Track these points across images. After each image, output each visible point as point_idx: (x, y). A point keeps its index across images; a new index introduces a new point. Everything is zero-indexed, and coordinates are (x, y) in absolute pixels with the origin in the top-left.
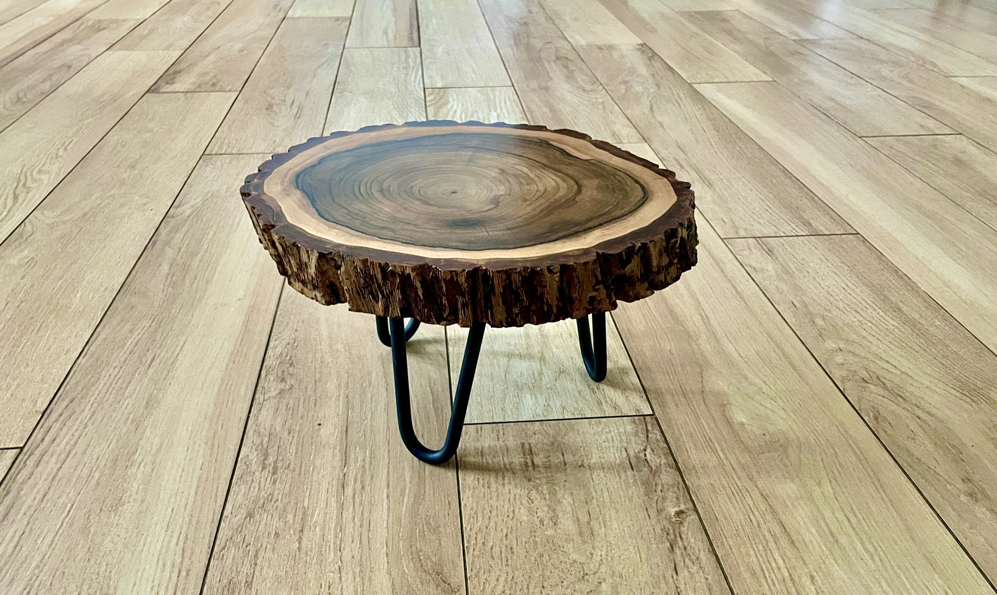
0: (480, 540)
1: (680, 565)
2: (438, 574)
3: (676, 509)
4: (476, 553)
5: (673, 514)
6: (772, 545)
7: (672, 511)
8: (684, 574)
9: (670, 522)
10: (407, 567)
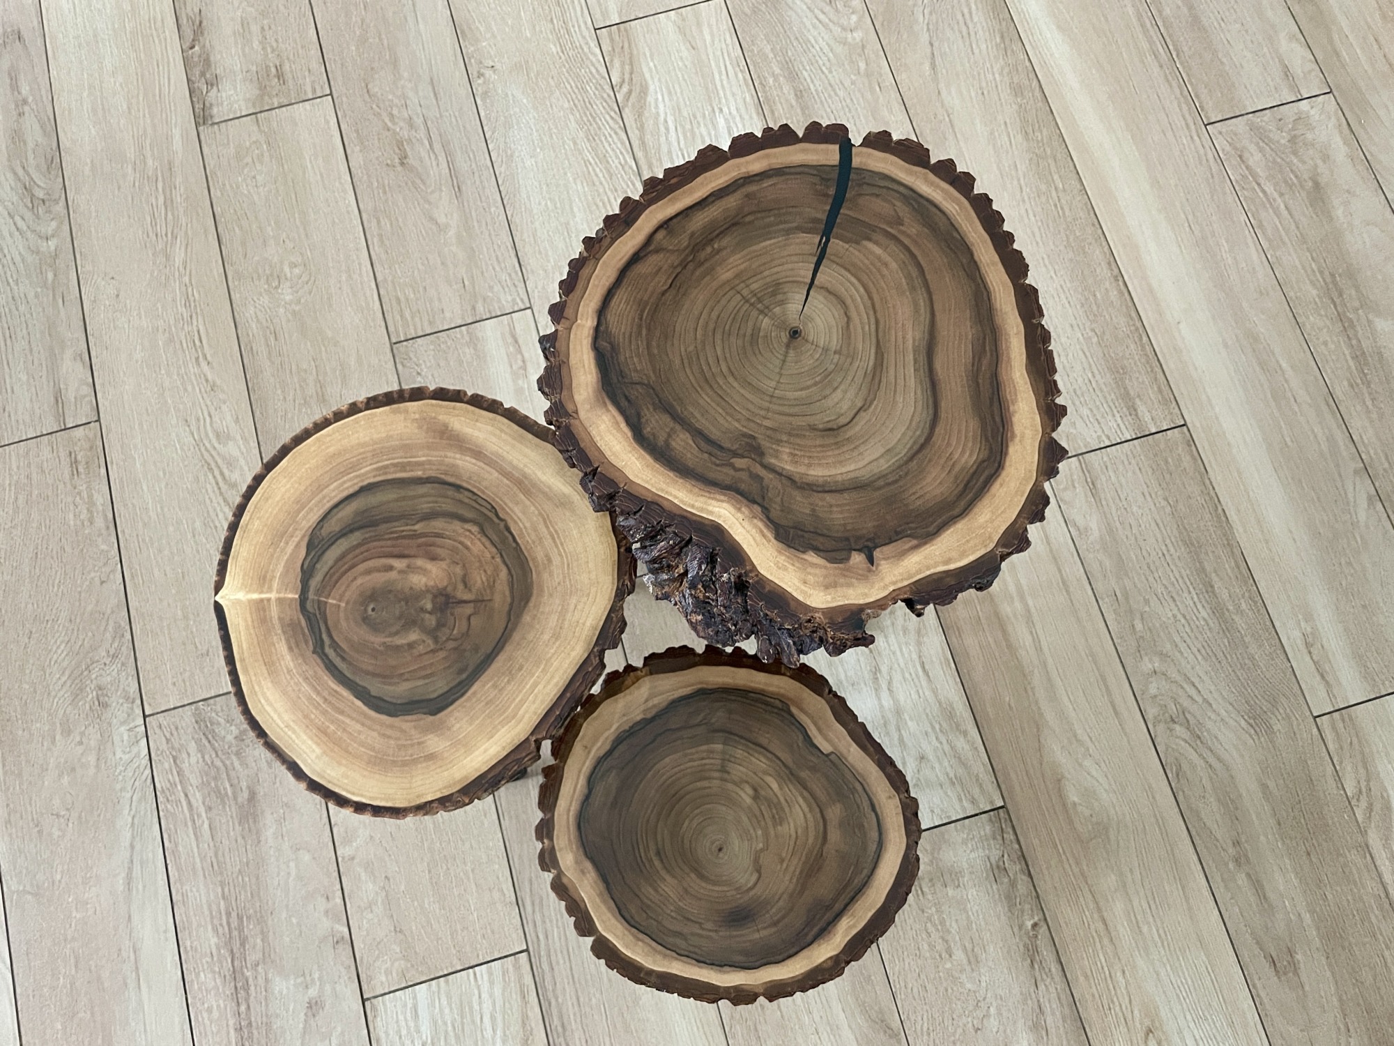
0: (903, 984)
1: (1039, 978)
2: (882, 1021)
3: (1032, 922)
4: (903, 997)
5: (1030, 927)
6: (1098, 944)
7: (1029, 924)
8: (1042, 987)
9: (1029, 938)
10: (860, 1020)
